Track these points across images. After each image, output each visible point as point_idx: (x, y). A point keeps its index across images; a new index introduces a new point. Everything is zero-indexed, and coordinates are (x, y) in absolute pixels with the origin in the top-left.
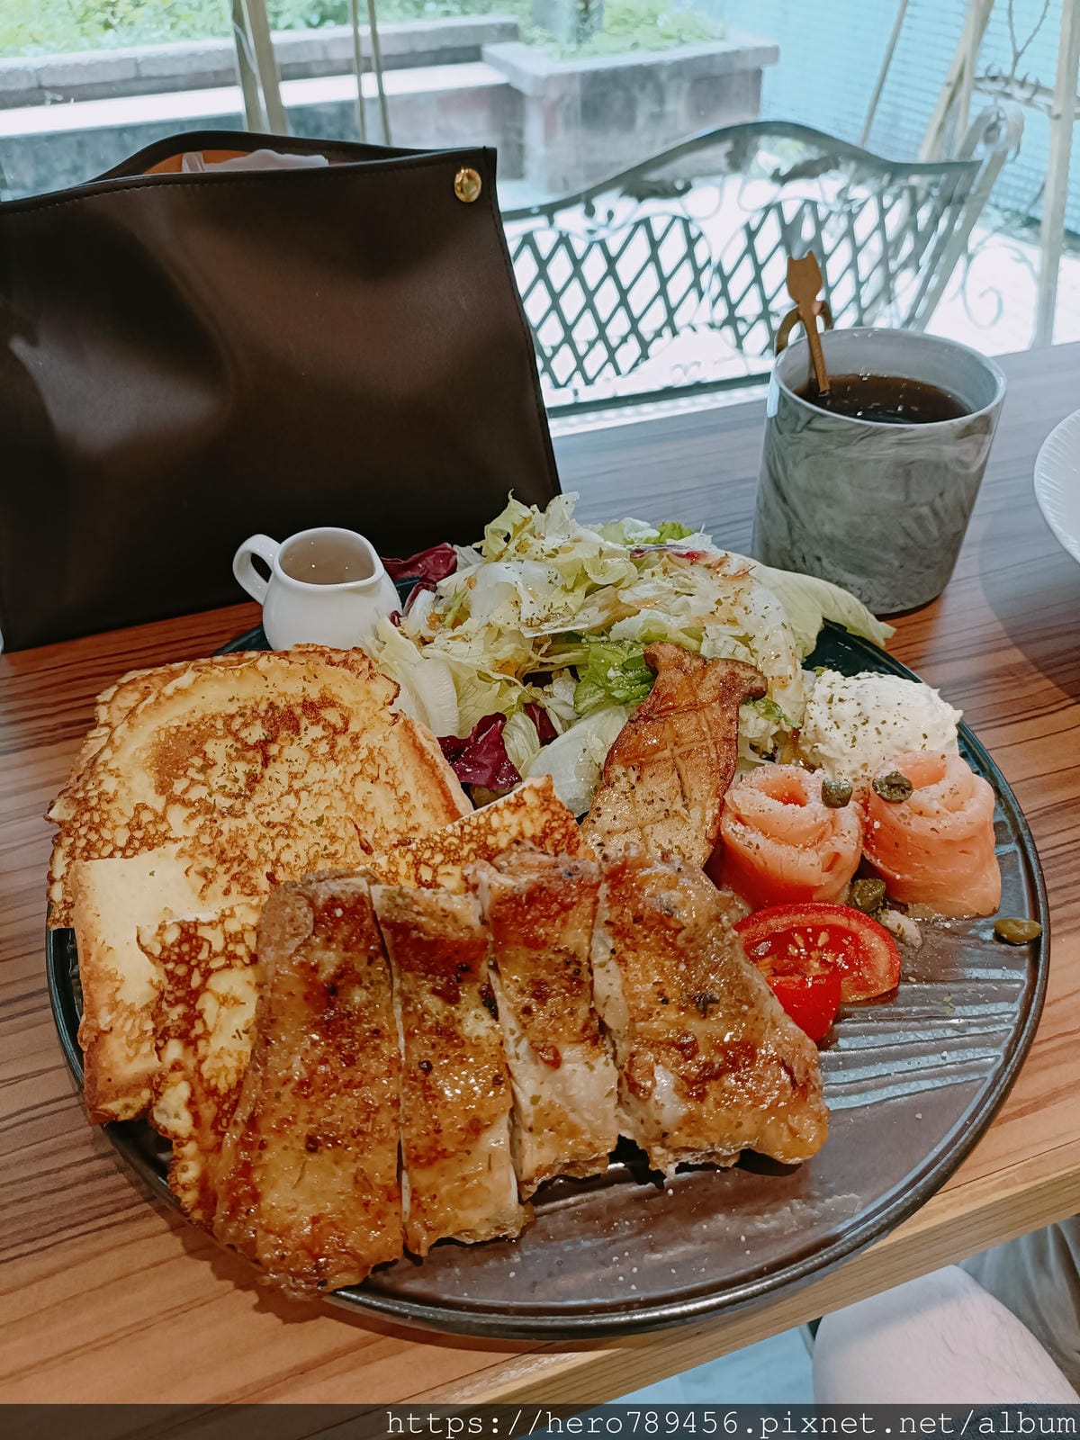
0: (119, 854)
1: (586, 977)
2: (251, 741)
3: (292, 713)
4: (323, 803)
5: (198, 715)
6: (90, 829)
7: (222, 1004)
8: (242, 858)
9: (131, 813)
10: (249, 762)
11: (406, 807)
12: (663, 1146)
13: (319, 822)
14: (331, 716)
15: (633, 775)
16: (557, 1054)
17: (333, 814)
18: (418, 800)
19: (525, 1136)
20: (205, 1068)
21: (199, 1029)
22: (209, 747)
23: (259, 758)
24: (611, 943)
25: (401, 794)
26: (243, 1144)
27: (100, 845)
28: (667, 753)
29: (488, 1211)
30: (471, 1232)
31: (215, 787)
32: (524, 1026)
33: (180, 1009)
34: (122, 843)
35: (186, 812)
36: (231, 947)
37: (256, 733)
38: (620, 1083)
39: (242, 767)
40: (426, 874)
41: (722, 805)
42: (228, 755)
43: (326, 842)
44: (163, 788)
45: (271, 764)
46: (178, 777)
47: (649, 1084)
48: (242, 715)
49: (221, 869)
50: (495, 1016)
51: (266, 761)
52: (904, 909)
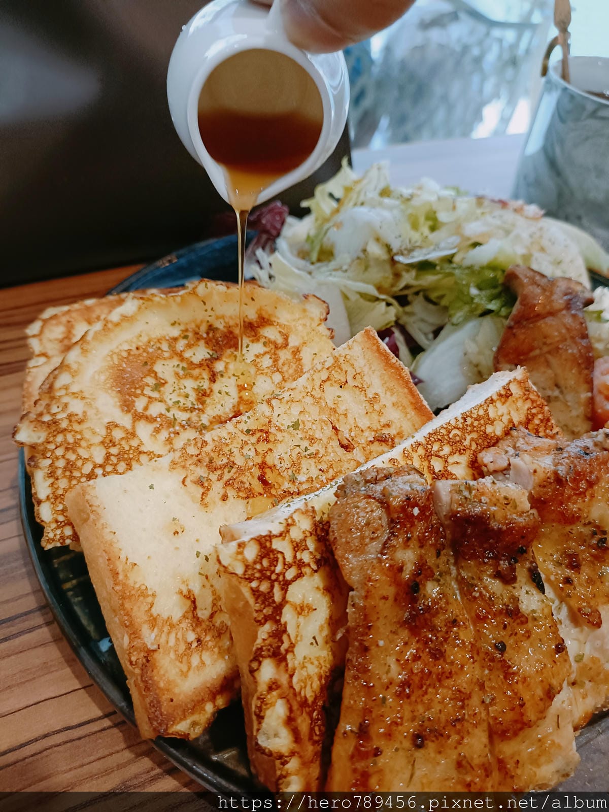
0: (99, 471)
2: (196, 360)
3: (231, 333)
4: (295, 410)
5: (145, 339)
6: (67, 449)
7: (299, 614)
8: (231, 465)
9: (103, 432)
10: (196, 378)
11: (377, 407)
13: (296, 426)
14: (270, 333)
16: (598, 616)
17: (307, 418)
18: (387, 399)
21: (285, 646)
22: (158, 368)
23: (206, 375)
25: (371, 395)
26: (358, 755)
27: (79, 463)
31: (170, 403)
33: (268, 627)
34: (99, 460)
35: (150, 428)
36: (299, 556)
37: (201, 353)
39: (190, 385)
40: (438, 465)
42: (177, 374)
43: (305, 443)
44: (127, 406)
45: (220, 380)
46: (137, 396)
48: (186, 337)
49: (214, 477)
51: (213, 378)
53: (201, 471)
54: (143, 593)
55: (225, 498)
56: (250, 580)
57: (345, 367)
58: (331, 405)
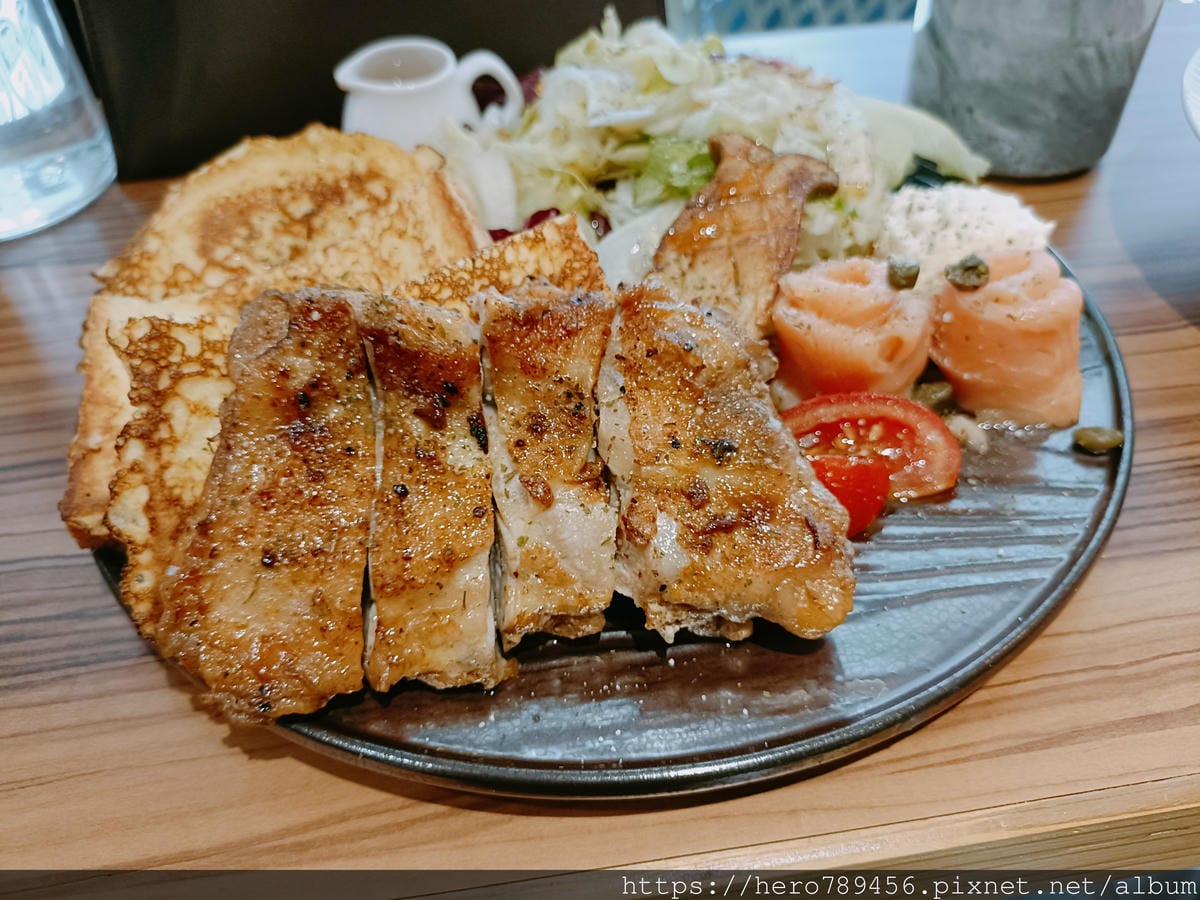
2: (298, 215)
3: (338, 186)
4: (350, 259)
5: (249, 188)
7: (193, 412)
9: (170, 272)
10: (294, 235)
12: (662, 603)
14: (376, 188)
15: (685, 262)
16: (548, 491)
17: (358, 269)
19: (511, 581)
20: (168, 475)
22: (255, 220)
23: (304, 231)
28: (723, 241)
29: (459, 653)
30: (442, 676)
32: (516, 460)
36: (207, 355)
37: (301, 207)
38: (619, 531)
39: (287, 241)
41: (778, 292)
42: (275, 228)
44: (204, 251)
45: (315, 237)
46: (221, 244)
47: (647, 531)
48: (292, 189)
50: (484, 447)
56: (132, 357)
58: (385, 256)
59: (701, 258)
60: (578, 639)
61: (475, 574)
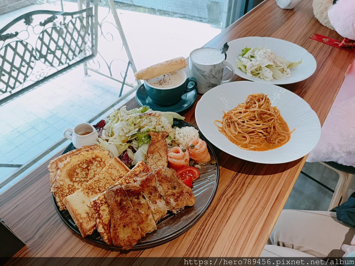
0: (68, 194)
1: (157, 189)
2: (84, 167)
3: (90, 160)
4: (104, 175)
5: (73, 166)
6: (61, 191)
7: (103, 211)
8: (93, 188)
9: (67, 187)
10: (85, 171)
11: (119, 171)
12: (174, 209)
13: (104, 178)
14: (98, 159)
15: (152, 155)
16: (156, 202)
17: (106, 176)
18: (120, 170)
19: (154, 215)
20: (103, 221)
21: (101, 216)
22: (77, 171)
23: (87, 170)
24: (159, 183)
25: (117, 170)
27: (64, 194)
28: (156, 150)
30: (150, 231)
31: (80, 177)
32: (150, 199)
33: (97, 214)
34: (68, 192)
35: (77, 183)
36: (101, 202)
37: (85, 166)
38: (166, 203)
39: (84, 173)
41: (167, 156)
42: (81, 171)
43: (107, 181)
44: (71, 180)
45: (90, 170)
46: (73, 178)
47: (170, 202)
48: (81, 163)
49: (89, 191)
50: (145, 199)
51: (88, 171)
52: (197, 164)
53: (87, 190)
54: (79, 214)
55: (92, 194)
56: (93, 208)
57: (112, 165)
58: (110, 173)
59: (154, 154)
60: (164, 218)
61: (151, 216)
